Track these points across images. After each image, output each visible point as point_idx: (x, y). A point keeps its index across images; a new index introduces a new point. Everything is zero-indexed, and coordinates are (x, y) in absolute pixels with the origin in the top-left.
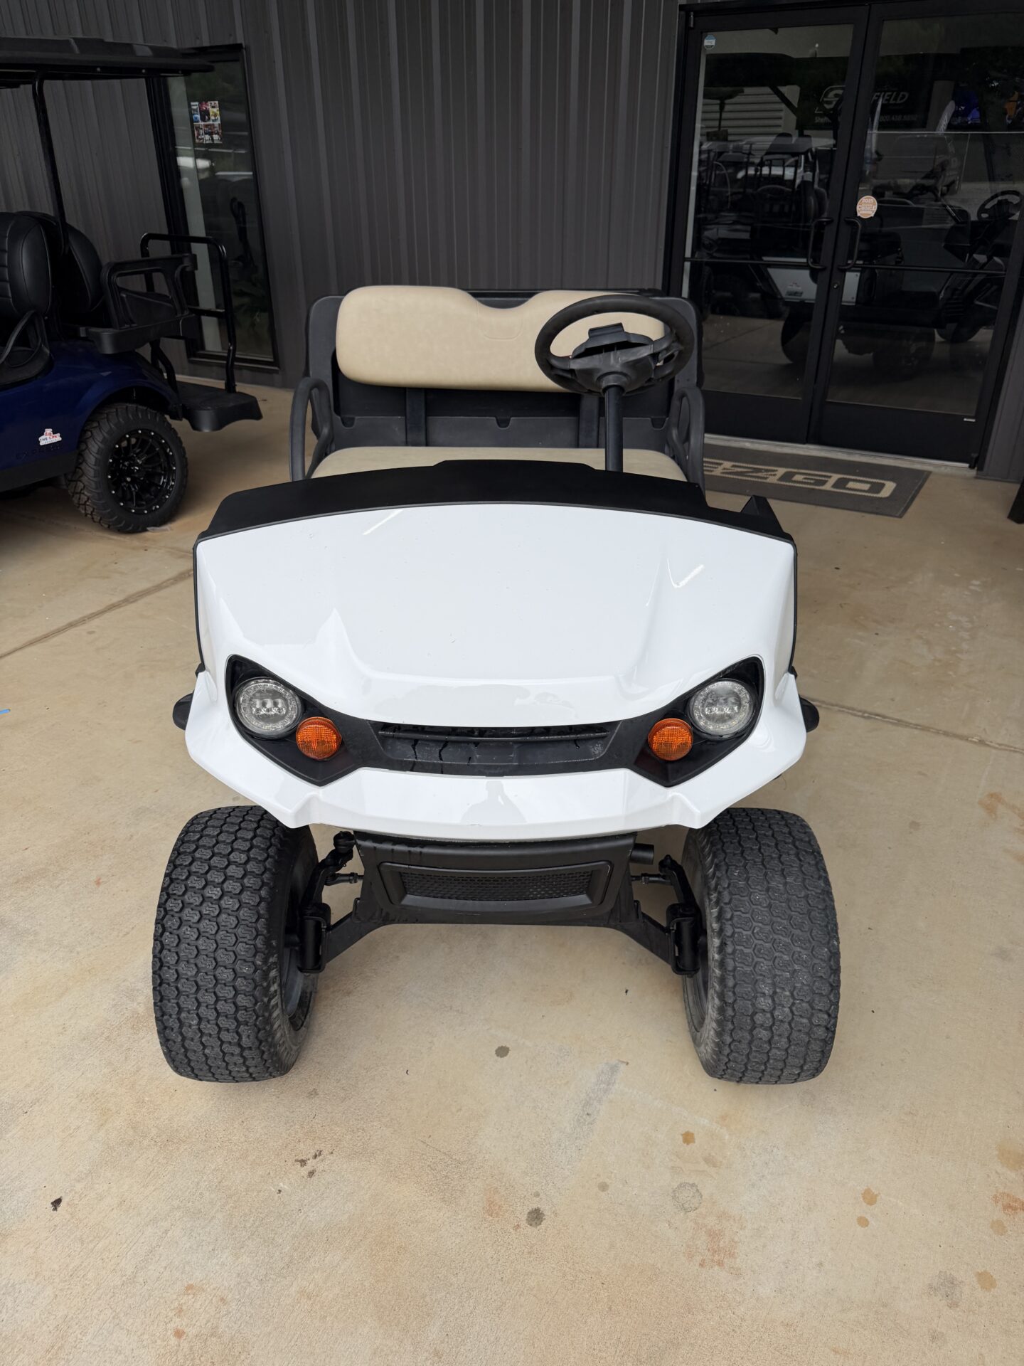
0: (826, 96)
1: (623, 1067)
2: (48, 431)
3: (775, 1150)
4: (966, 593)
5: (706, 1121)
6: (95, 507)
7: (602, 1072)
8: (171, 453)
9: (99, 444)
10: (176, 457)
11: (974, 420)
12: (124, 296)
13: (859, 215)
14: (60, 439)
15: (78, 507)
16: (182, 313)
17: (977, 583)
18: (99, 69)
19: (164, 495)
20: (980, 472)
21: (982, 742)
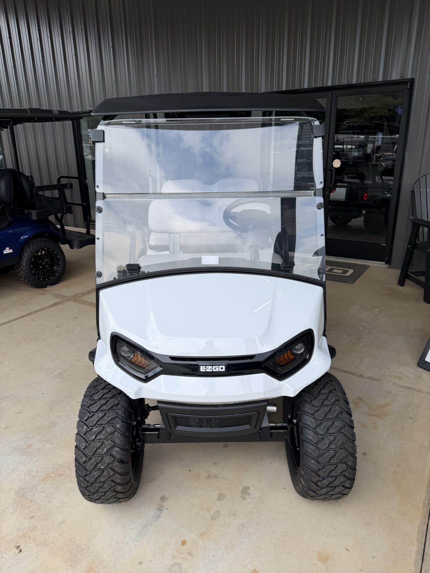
0: (343, 123)
1: (165, 511)
2: (8, 248)
3: (220, 549)
4: (371, 314)
5: (194, 536)
6: (25, 278)
7: (156, 512)
8: (59, 257)
9: (29, 254)
10: (61, 259)
11: (385, 245)
12: (42, 198)
13: (334, 166)
14: (12, 251)
15: (20, 278)
16: (66, 204)
17: (377, 310)
18: (36, 119)
19: (55, 273)
20: (390, 266)
21: (361, 376)
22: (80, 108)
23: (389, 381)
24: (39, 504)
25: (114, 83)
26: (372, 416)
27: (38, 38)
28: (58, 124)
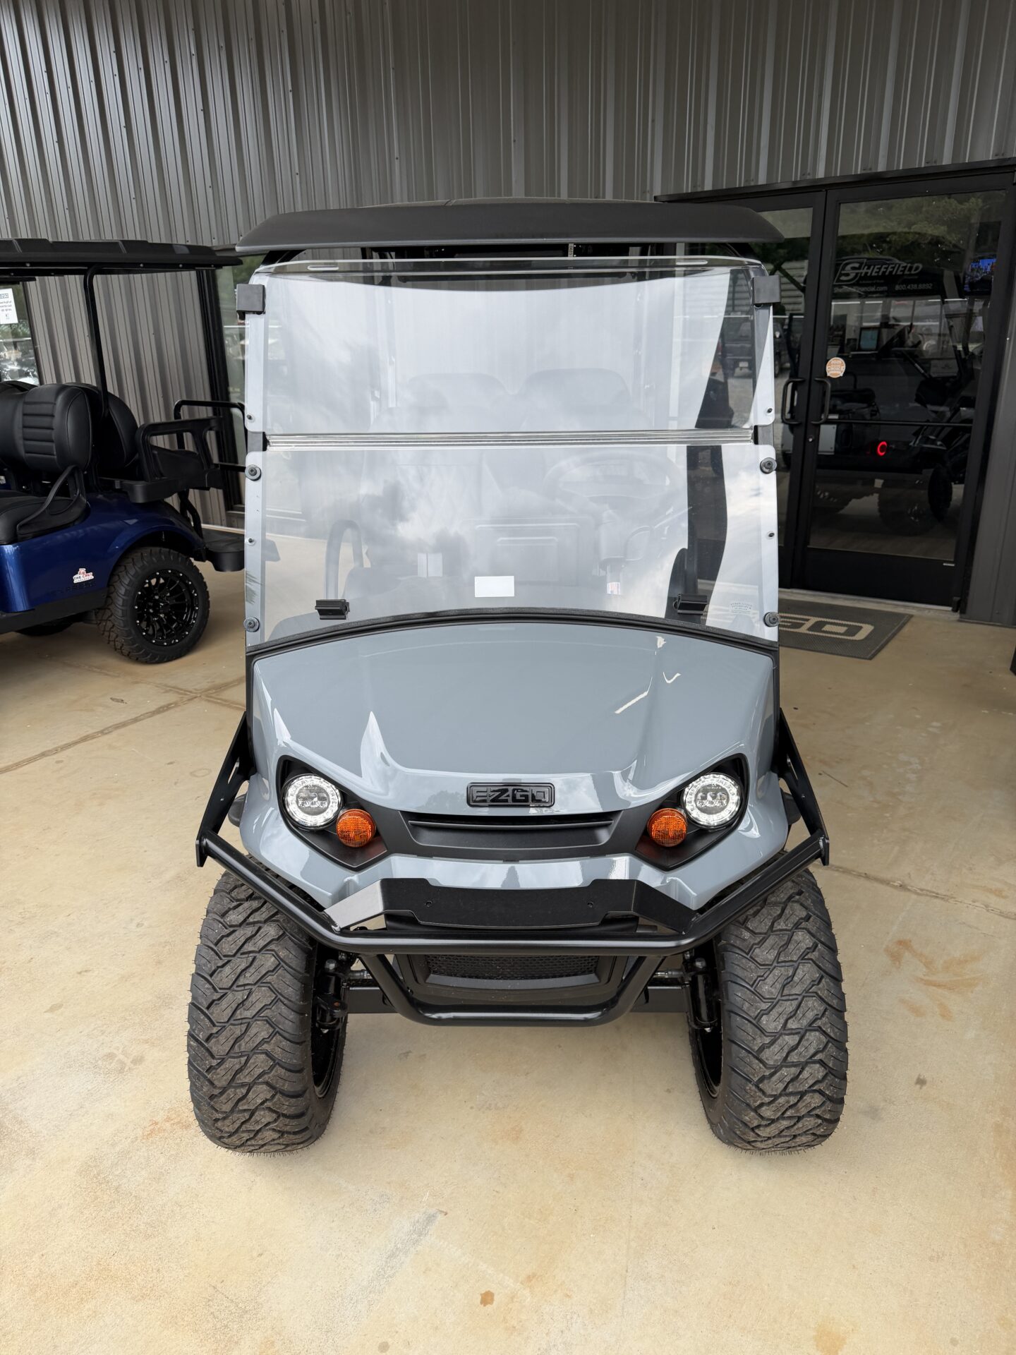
1: (440, 1217)
2: (82, 570)
3: (575, 1316)
4: (923, 734)
5: (511, 1281)
7: (418, 1222)
8: (195, 595)
9: (130, 577)
10: (200, 599)
11: (953, 565)
13: (828, 375)
17: (938, 724)
20: (963, 616)
21: (902, 887)
22: (216, 237)
23: (974, 902)
24: (135, 1197)
25: (298, 177)
26: (935, 986)
27: (116, 72)
28: (163, 279)
